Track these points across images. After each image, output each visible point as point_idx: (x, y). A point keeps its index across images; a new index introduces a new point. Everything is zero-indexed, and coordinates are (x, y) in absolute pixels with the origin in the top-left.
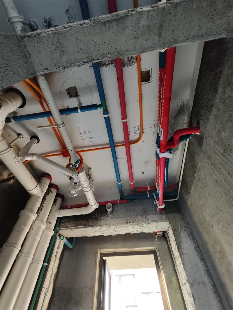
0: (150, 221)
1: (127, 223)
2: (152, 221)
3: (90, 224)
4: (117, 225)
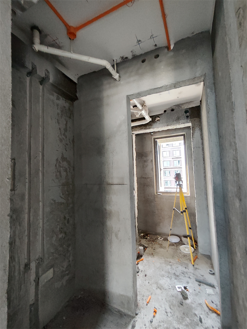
0: (180, 124)
1: (168, 126)
2: (181, 124)
3: (148, 128)
4: (162, 127)
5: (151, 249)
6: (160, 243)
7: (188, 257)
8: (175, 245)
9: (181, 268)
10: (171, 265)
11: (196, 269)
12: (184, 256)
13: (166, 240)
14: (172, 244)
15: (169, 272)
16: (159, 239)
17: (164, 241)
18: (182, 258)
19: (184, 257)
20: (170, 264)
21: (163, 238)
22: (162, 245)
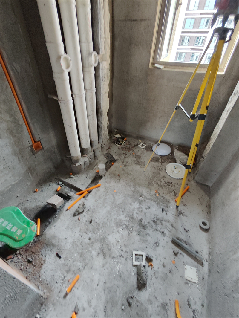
5: (120, 163)
6: (139, 154)
7: (173, 188)
8: (160, 161)
9: (155, 210)
10: (140, 202)
11: (180, 213)
12: (169, 183)
13: (149, 148)
14: (156, 159)
15: (132, 218)
16: (139, 146)
17: (145, 151)
18: (162, 189)
19: (168, 186)
20: (141, 198)
21: (145, 146)
22: (140, 157)
